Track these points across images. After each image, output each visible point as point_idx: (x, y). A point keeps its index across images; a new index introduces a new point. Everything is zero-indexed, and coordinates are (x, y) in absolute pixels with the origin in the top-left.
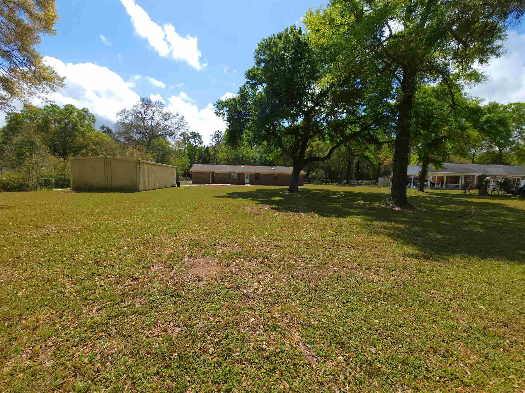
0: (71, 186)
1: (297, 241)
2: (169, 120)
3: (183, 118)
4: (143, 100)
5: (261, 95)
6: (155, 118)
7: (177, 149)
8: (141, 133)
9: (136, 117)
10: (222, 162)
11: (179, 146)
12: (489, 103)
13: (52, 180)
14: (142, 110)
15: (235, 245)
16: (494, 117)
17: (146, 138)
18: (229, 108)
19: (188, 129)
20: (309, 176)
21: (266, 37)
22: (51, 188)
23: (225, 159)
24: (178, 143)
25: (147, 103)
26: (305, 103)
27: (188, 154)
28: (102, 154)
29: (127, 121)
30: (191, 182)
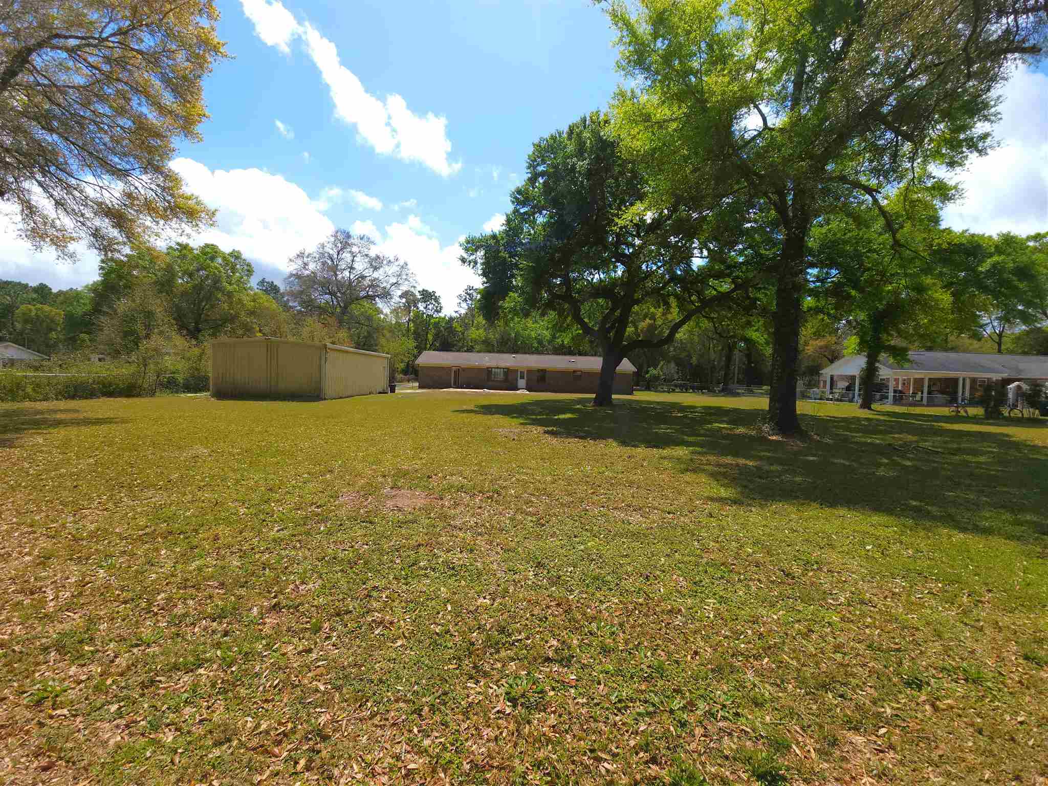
0: (211, 389)
2: (382, 269)
3: (407, 265)
4: (336, 234)
5: (544, 228)
6: (356, 265)
7: (394, 322)
8: (330, 293)
9: (324, 264)
10: (477, 347)
11: (397, 317)
12: (998, 235)
13: (180, 378)
14: (333, 252)
15: (460, 478)
16: (1006, 263)
17: (338, 301)
18: (485, 252)
19: (415, 285)
20: (645, 376)
21: (546, 135)
22: (177, 392)
23: (483, 342)
24: (395, 311)
25: (343, 239)
27: (414, 331)
28: (260, 331)
29: (307, 273)
30: (417, 384)
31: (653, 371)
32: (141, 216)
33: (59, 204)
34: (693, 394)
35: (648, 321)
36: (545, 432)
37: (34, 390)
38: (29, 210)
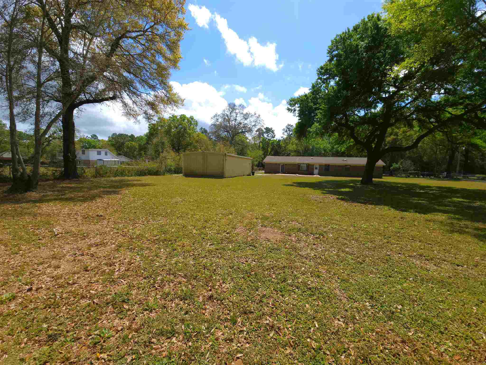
0: (183, 173)
1: (355, 227)
2: (248, 119)
3: (260, 116)
4: (229, 105)
5: (333, 88)
6: (237, 118)
7: (253, 143)
8: (227, 131)
9: (225, 119)
10: (292, 154)
11: (254, 141)
13: (173, 168)
14: (228, 113)
15: (297, 224)
17: (230, 136)
18: (300, 104)
19: (263, 125)
20: (391, 168)
21: (340, 33)
22: (172, 174)
23: (295, 151)
24: (254, 138)
25: (232, 107)
26: (386, 89)
27: (262, 147)
28: (200, 149)
29: (218, 123)
30: (264, 171)
31: (395, 165)
32: (160, 104)
33: (134, 102)
34: (423, 179)
35: (392, 137)
36: (337, 199)
37: (128, 172)
38: (125, 105)
